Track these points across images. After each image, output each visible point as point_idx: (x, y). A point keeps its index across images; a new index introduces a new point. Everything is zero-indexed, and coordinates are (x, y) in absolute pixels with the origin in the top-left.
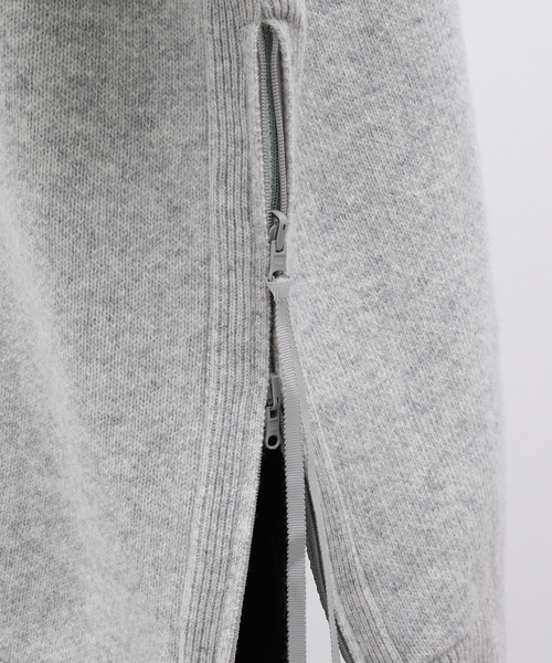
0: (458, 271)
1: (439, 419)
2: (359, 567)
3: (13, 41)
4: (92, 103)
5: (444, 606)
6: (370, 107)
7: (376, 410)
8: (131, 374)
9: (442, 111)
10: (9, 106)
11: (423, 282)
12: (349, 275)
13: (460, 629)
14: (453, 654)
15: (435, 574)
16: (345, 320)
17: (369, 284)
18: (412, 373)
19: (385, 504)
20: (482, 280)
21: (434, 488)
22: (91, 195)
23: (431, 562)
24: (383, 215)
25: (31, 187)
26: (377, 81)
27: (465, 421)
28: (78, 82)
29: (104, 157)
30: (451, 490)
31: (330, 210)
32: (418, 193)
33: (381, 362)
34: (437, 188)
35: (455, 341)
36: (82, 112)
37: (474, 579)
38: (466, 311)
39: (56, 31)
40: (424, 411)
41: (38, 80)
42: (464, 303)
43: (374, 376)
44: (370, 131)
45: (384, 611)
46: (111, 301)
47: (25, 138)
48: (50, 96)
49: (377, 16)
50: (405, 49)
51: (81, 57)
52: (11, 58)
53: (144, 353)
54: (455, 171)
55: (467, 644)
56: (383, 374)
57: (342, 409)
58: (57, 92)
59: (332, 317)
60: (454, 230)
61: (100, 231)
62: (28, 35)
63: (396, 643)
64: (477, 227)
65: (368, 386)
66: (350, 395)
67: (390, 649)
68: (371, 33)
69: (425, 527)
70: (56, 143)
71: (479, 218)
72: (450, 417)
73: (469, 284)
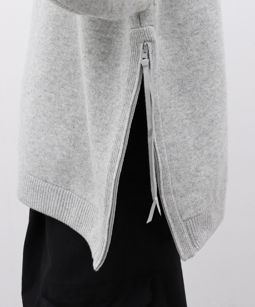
0: (216, 112)
1: (202, 153)
2: (171, 189)
3: (89, 41)
4: (106, 59)
5: (195, 204)
6: (199, 64)
7: (184, 147)
8: (103, 130)
9: (218, 67)
10: (85, 57)
11: (205, 114)
12: (184, 109)
13: (199, 211)
14: (196, 218)
15: (193, 195)
16: (180, 121)
17: (189, 112)
18: (197, 138)
19: (182, 173)
20: (223, 115)
21: (197, 171)
22: (101, 82)
23: (193, 191)
24: (197, 94)
25: (87, 78)
26: (203, 57)
27: (210, 154)
28: (103, 53)
29: (106, 73)
30: (202, 173)
31: (182, 90)
32: (208, 89)
33: (189, 134)
34: (213, 88)
35: (212, 131)
36: (103, 61)
37: (206, 199)
38: (216, 123)
39: (100, 40)
40: (199, 149)
41: (93, 51)
42: (216, 121)
43: (185, 138)
44: (198, 70)
45: (177, 202)
46: (101, 110)
47: (88, 66)
48: (95, 56)
49: (206, 39)
50: (211, 49)
51: (105, 47)
52: (88, 45)
53: (106, 125)
54: (219, 84)
55: (201, 216)
56: (188, 137)
57: (173, 145)
58: (97, 55)
59: (176, 120)
60: (216, 100)
61: (102, 92)
62: (93, 40)
63: (179, 212)
64: (224, 100)
65: (183, 140)
66: (177, 142)
67: (177, 213)
68: (203, 43)
69: (193, 181)
70: (95, 68)
71: (225, 97)
72: (206, 152)
73: (219, 116)
